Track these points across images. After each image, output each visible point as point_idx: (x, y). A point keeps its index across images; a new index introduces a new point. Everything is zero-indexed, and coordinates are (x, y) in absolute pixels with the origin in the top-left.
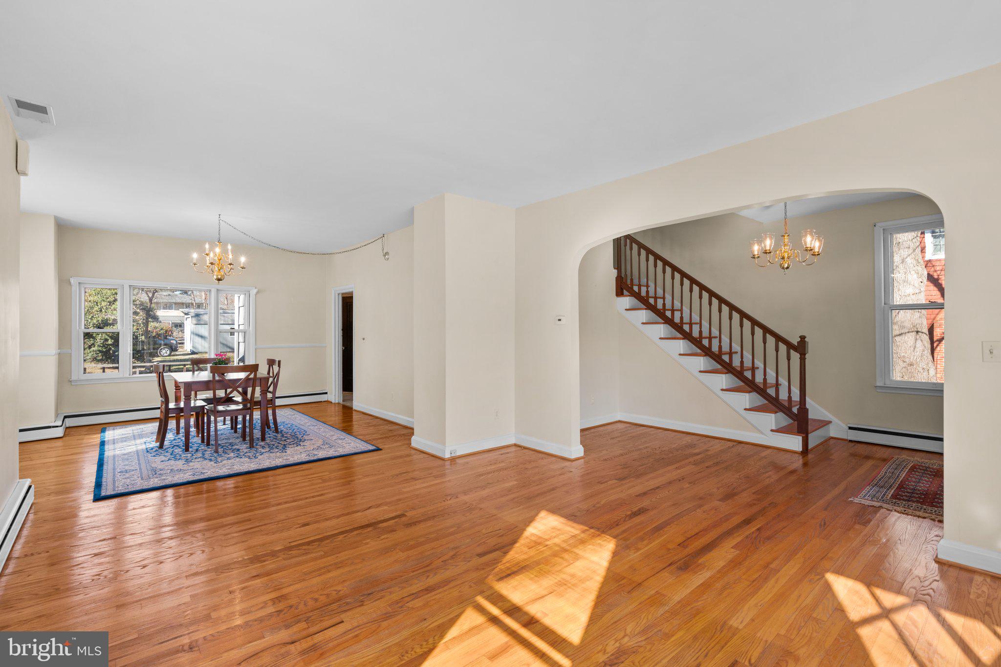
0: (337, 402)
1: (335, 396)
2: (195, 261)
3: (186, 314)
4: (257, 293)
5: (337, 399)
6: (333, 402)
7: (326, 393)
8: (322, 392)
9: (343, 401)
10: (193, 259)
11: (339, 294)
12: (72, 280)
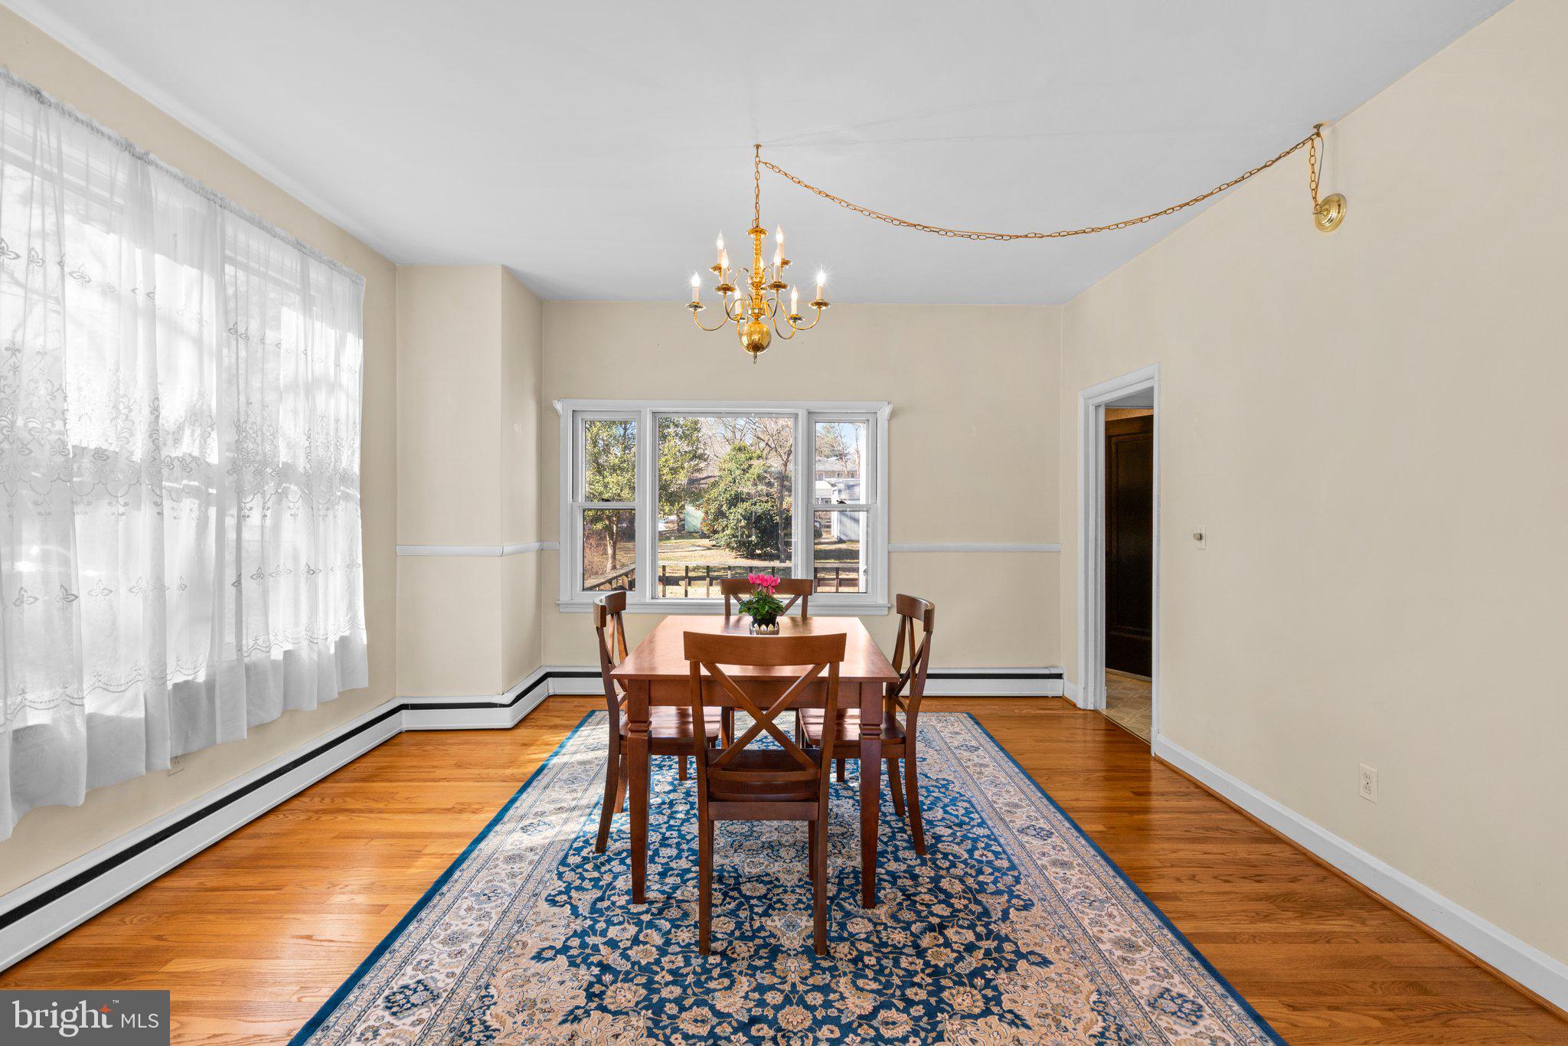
0: (1091, 707)
1: (1085, 688)
2: (695, 299)
3: (833, 485)
4: (893, 415)
5: (1091, 699)
6: (1080, 704)
7: (1059, 676)
8: (1047, 672)
9: (1109, 705)
10: (690, 290)
11: (1097, 407)
12: (558, 406)
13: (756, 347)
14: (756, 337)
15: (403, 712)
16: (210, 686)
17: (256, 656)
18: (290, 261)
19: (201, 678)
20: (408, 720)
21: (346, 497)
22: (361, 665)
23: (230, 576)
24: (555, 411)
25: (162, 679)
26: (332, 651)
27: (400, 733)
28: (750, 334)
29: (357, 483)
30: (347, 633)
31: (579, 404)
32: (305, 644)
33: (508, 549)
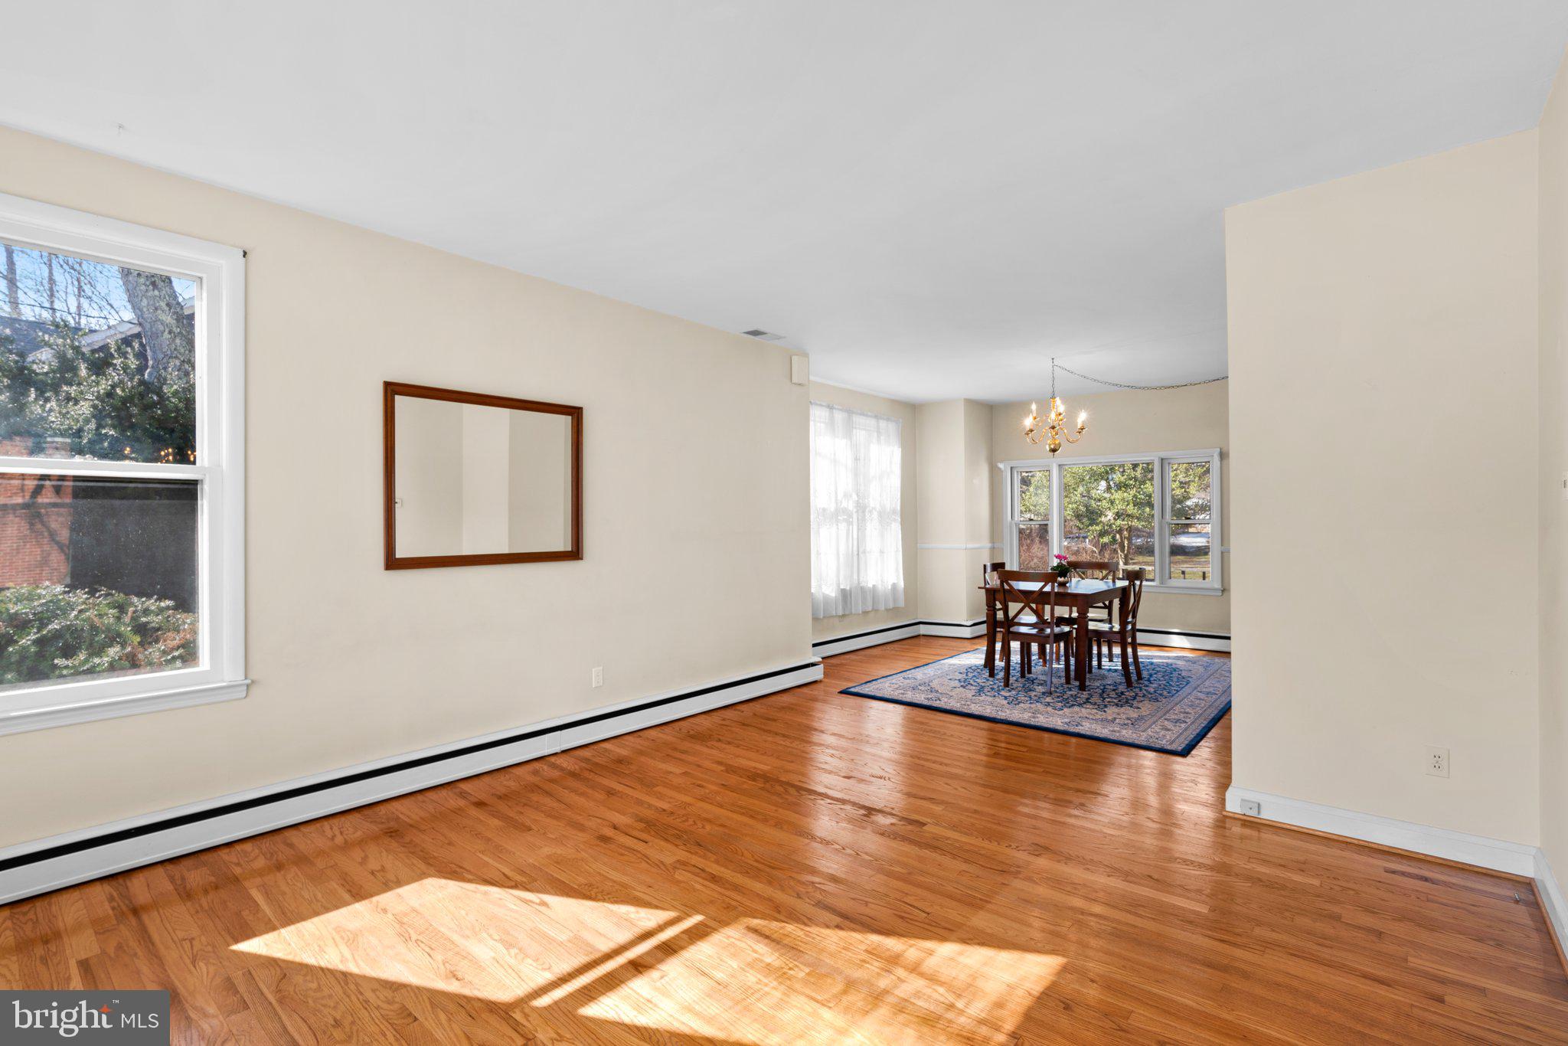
12: (1001, 466)
13: (1054, 451)
14: (1052, 447)
15: (921, 625)
16: (850, 591)
17: (863, 584)
18: (873, 422)
19: (848, 588)
20: (923, 630)
21: (895, 520)
22: (901, 597)
23: (855, 553)
24: (1000, 469)
25: (839, 586)
26: (890, 588)
27: (919, 635)
28: (1050, 445)
29: (899, 513)
30: (896, 582)
31: (1014, 463)
32: (880, 582)
33: (970, 546)
